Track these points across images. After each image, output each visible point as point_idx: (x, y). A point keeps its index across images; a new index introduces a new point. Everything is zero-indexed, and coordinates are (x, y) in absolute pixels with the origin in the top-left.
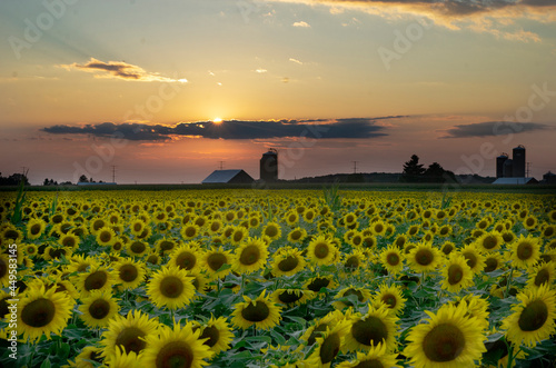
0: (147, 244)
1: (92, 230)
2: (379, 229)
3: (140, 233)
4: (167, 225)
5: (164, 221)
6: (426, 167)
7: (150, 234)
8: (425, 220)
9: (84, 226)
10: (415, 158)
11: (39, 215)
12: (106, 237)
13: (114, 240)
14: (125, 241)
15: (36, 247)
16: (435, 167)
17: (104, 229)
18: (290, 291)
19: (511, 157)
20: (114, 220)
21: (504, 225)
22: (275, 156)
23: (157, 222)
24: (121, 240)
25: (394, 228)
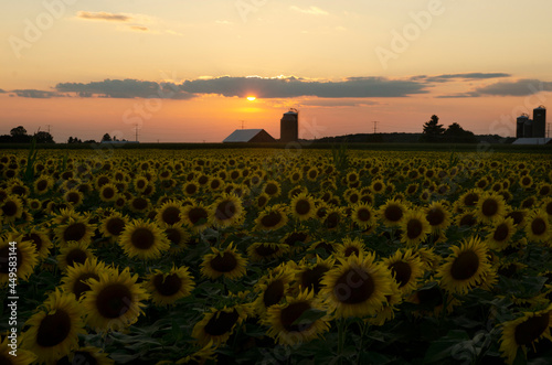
0: (148, 200)
1: (97, 187)
2: (378, 187)
3: (143, 190)
4: (171, 182)
5: (168, 178)
6: (446, 127)
7: (154, 190)
8: (426, 179)
9: (89, 184)
10: (435, 119)
11: (51, 172)
12: (109, 193)
13: (117, 196)
14: (129, 197)
15: (40, 203)
16: (455, 127)
17: (107, 185)
18: (266, 244)
19: (531, 118)
20: (119, 177)
21: (502, 184)
22: (296, 116)
23: (162, 179)
24: (124, 197)
25: (394, 187)
